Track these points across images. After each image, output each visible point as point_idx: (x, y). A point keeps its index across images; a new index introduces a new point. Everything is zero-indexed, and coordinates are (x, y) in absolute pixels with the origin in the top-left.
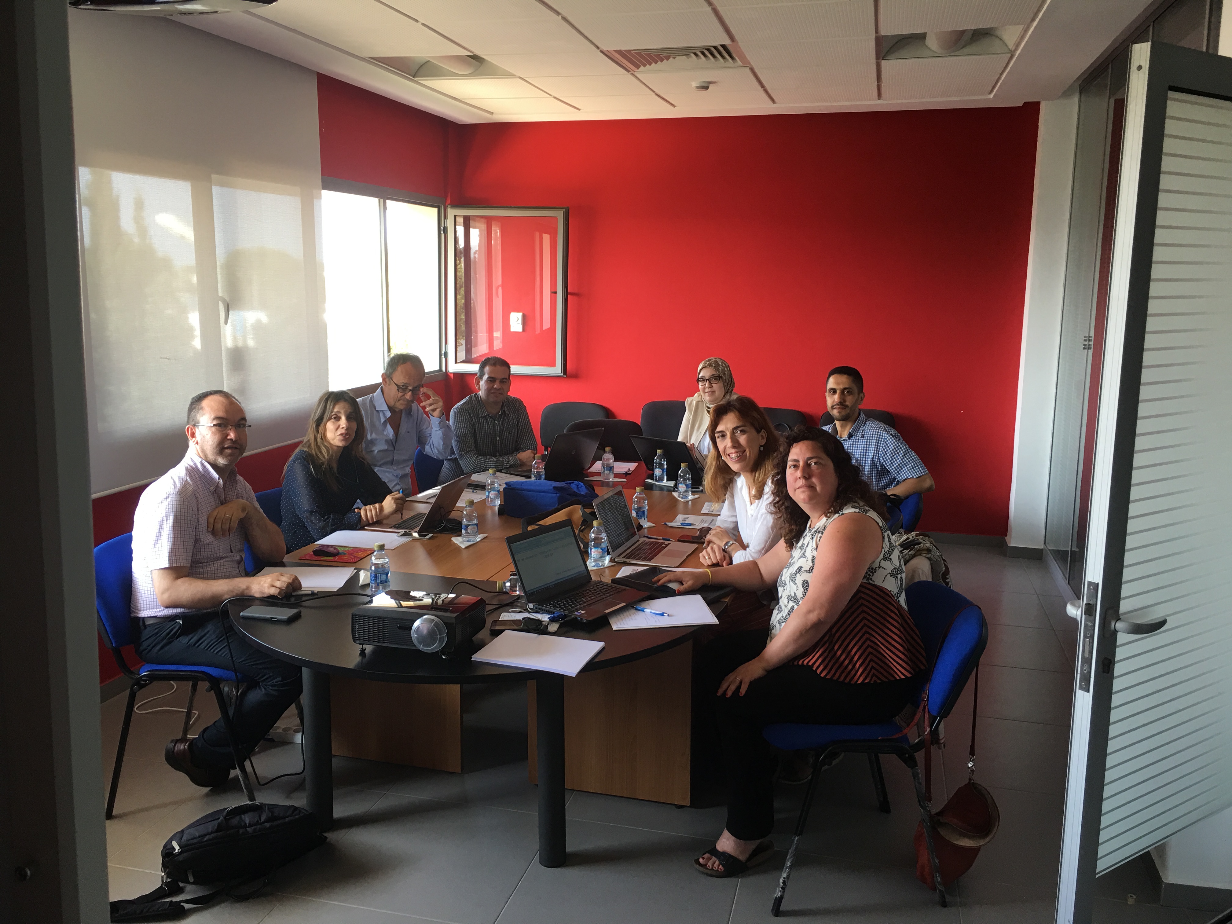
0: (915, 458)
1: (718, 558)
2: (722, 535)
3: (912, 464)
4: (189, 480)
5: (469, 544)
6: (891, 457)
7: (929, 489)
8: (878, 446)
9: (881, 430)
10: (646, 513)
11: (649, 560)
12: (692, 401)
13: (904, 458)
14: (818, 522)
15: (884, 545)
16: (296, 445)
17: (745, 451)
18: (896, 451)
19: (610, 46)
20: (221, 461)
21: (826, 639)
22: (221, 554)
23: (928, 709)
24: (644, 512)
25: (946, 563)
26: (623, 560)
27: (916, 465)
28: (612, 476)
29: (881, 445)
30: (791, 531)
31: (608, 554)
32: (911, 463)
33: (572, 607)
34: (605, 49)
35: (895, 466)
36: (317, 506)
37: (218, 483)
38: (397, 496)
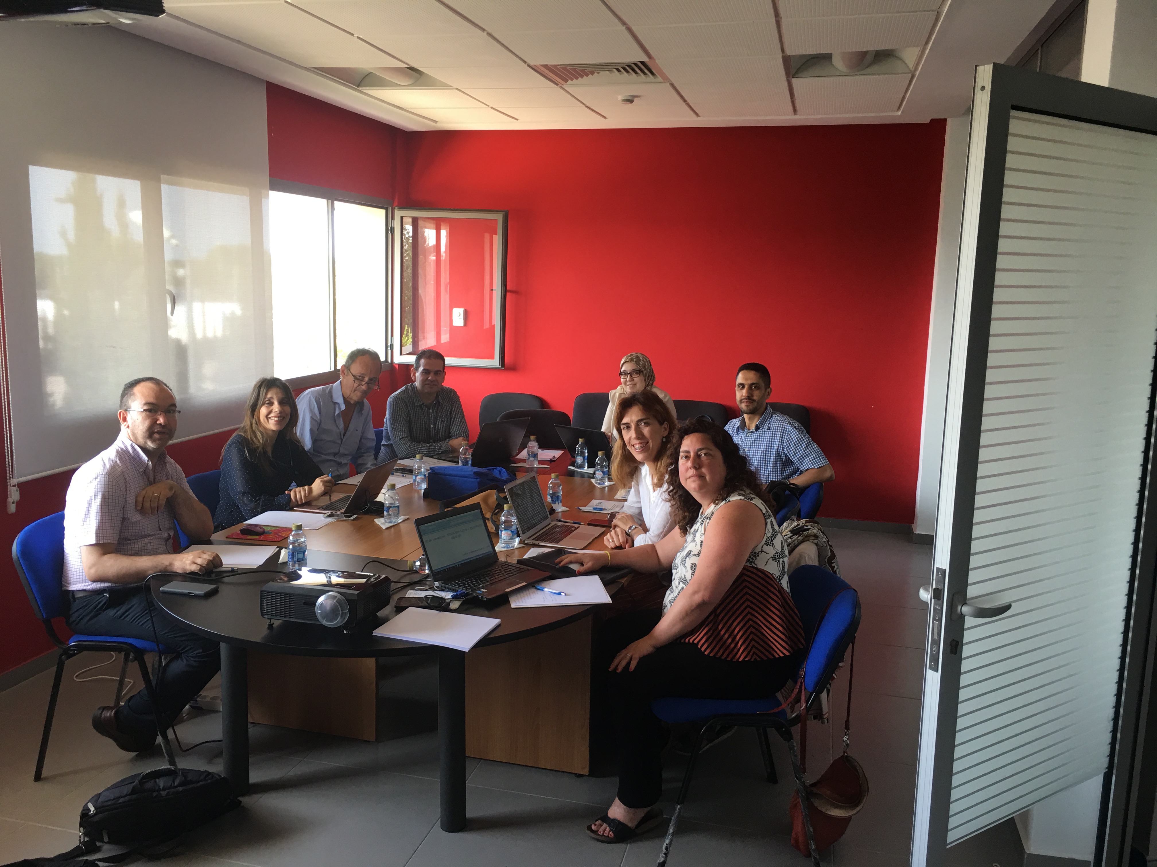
0: (816, 450)
1: (621, 541)
2: (626, 520)
3: (814, 455)
4: (118, 461)
5: (391, 525)
6: (795, 448)
7: (829, 480)
8: (782, 437)
9: (785, 423)
10: (561, 498)
11: (557, 542)
12: (615, 393)
13: (806, 450)
14: (709, 509)
15: (767, 531)
16: (234, 431)
17: (648, 442)
18: (799, 442)
19: (538, 61)
20: (150, 445)
21: (710, 620)
22: (149, 532)
23: (804, 684)
24: (558, 497)
25: (832, 548)
26: (531, 542)
27: (817, 456)
28: (537, 462)
29: (786, 437)
30: (684, 518)
31: (518, 536)
32: (812, 455)
33: (476, 586)
34: (532, 64)
35: (798, 457)
36: (249, 488)
37: (148, 465)
38: (326, 479)
